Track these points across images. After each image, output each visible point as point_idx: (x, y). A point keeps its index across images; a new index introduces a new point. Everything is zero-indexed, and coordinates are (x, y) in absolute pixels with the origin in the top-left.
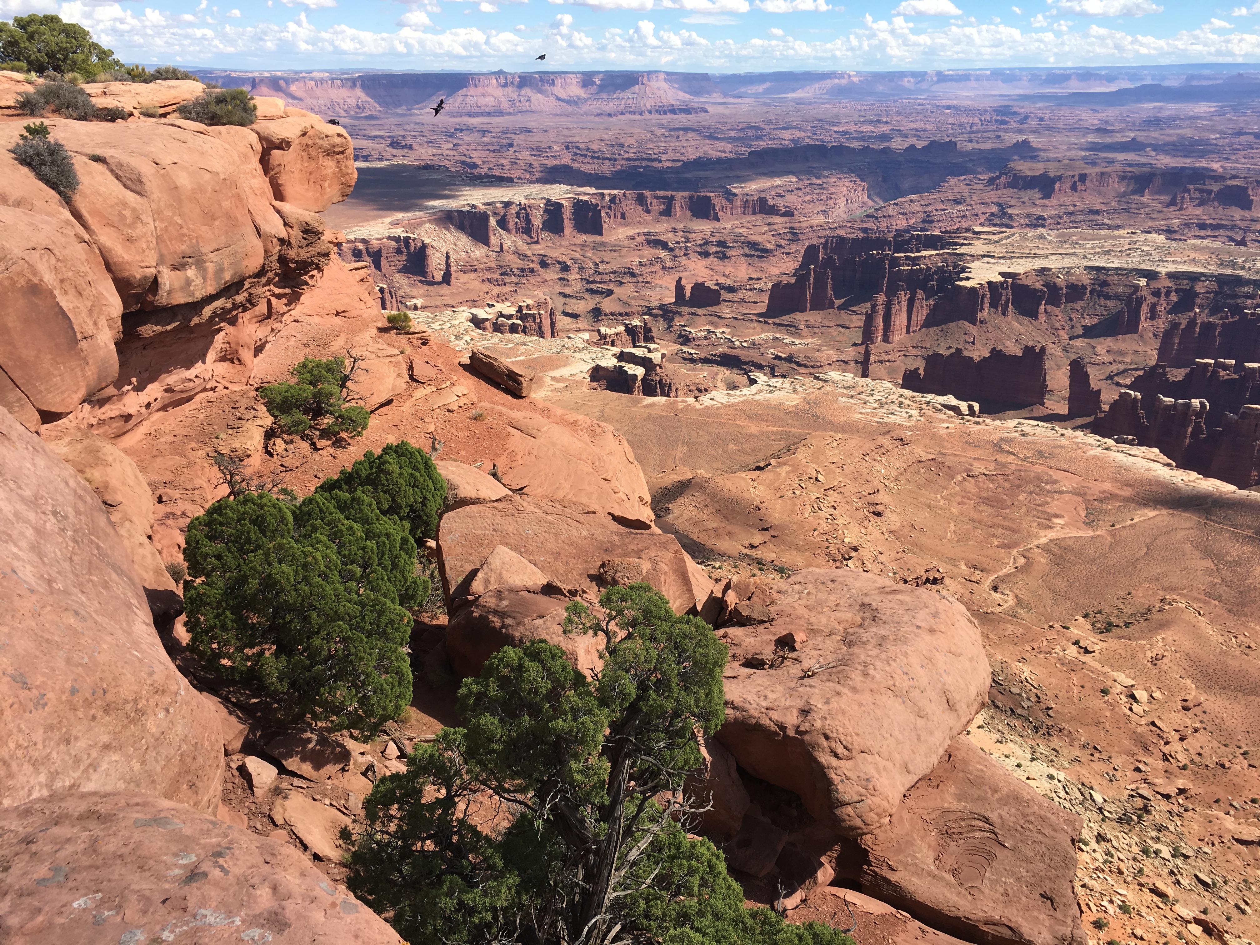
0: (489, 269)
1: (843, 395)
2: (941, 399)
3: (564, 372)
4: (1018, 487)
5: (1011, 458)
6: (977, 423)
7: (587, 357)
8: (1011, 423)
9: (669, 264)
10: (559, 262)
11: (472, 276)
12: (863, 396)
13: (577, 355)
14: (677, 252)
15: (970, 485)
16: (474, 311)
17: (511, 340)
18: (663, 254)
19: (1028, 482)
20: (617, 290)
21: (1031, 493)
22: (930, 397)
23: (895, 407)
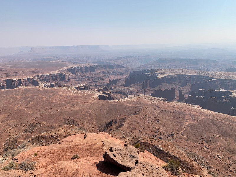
0: (76, 78)
1: (144, 98)
2: (160, 98)
3: (94, 97)
4: (179, 114)
5: (176, 109)
6: (168, 102)
7: (98, 94)
8: (174, 102)
9: (107, 76)
10: (88, 77)
11: (73, 80)
12: (147, 98)
13: (96, 93)
14: (108, 74)
15: (171, 114)
16: (75, 86)
17: (83, 91)
18: (106, 75)
19: (181, 113)
20: (99, 81)
21: (182, 115)
22: (158, 98)
23: (153, 100)
